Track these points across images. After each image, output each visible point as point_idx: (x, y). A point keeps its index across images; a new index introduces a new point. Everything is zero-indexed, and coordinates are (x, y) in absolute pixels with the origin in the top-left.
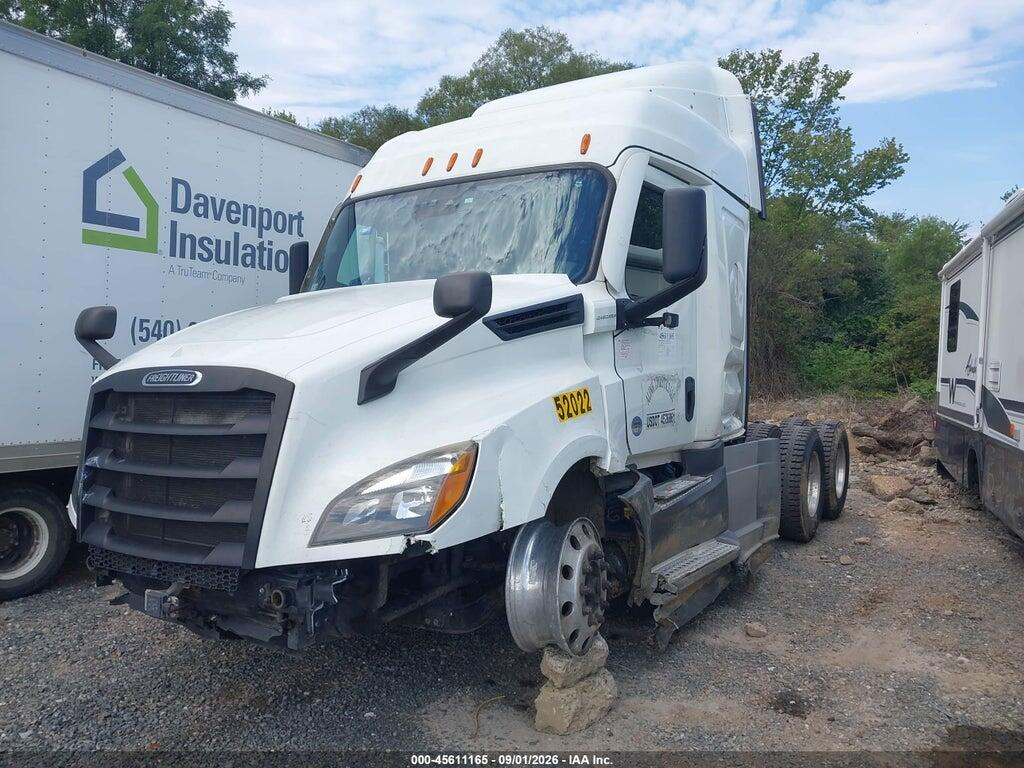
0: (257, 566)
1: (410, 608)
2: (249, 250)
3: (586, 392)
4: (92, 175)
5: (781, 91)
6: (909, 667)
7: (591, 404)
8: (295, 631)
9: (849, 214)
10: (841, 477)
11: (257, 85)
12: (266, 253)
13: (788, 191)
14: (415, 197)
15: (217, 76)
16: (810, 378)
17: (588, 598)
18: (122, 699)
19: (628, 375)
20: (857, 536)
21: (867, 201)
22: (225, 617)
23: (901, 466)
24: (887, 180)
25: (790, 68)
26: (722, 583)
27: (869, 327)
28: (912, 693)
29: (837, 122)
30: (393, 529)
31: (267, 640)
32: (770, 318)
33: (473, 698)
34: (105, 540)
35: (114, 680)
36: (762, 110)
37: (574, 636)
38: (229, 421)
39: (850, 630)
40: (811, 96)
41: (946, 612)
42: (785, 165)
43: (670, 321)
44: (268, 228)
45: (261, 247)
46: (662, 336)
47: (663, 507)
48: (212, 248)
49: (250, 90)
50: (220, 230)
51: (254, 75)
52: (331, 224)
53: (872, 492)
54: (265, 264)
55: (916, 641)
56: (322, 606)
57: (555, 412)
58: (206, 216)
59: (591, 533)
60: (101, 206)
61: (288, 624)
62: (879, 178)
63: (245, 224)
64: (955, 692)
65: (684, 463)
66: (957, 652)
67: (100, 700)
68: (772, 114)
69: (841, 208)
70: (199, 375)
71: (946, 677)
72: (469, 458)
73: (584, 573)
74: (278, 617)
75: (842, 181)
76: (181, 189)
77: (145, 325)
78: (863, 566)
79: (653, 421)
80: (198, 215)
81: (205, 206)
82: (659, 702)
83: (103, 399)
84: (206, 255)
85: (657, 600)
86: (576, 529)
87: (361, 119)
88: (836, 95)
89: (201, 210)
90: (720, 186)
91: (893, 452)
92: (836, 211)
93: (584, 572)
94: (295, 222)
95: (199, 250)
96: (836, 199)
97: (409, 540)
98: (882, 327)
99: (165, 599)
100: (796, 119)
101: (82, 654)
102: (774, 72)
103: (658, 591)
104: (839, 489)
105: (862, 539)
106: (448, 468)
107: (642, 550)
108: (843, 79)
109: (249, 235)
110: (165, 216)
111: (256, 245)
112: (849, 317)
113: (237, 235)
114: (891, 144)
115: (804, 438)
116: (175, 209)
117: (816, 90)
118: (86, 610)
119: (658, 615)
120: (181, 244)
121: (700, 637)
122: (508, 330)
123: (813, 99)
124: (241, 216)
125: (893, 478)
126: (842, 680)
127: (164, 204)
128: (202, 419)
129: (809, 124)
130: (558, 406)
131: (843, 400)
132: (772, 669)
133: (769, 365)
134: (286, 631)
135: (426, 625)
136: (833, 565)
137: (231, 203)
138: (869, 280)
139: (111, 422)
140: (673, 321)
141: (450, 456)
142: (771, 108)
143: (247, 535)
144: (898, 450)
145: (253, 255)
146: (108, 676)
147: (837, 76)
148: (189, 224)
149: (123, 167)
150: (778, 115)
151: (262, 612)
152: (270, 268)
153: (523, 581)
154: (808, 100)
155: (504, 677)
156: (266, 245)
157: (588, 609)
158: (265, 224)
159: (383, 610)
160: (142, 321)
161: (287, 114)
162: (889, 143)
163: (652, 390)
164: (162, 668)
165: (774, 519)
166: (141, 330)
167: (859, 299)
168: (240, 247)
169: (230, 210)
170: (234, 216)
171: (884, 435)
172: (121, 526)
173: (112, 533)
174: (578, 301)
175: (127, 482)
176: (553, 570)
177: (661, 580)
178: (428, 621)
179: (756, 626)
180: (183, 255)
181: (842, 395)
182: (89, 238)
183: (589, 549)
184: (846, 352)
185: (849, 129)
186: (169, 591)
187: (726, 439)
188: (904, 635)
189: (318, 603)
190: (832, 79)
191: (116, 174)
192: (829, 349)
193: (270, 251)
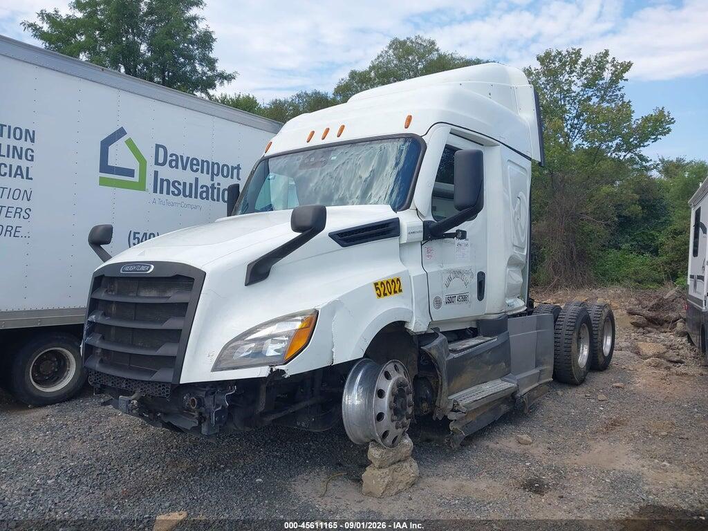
0: (181, 383)
1: (283, 414)
2: (205, 189)
3: (398, 280)
4: (106, 144)
5: (581, 76)
6: (626, 467)
7: (402, 288)
8: (206, 423)
9: (632, 160)
10: (608, 342)
11: (229, 78)
12: (216, 191)
13: (586, 145)
14: (301, 156)
15: (204, 73)
16: (603, 275)
17: (396, 411)
18: (110, 464)
19: (432, 269)
20: (616, 382)
21: (644, 151)
22: (166, 414)
23: (662, 336)
24: (659, 137)
25: (588, 60)
26: (504, 408)
27: (653, 239)
28: (623, 482)
29: (622, 97)
30: (262, 362)
31: (189, 429)
32: (574, 232)
33: (326, 473)
34: (97, 365)
35: (106, 454)
36: (568, 90)
37: (385, 435)
38: (168, 294)
39: (591, 442)
40: (603, 79)
41: (662, 434)
42: (584, 127)
43: (460, 235)
44: (217, 175)
45: (213, 187)
46: (459, 244)
47: (456, 355)
48: (181, 187)
49: (225, 82)
50: (187, 176)
51: (228, 72)
52: (252, 173)
53: (638, 353)
54: (215, 198)
55: (636, 451)
56: (220, 408)
57: (374, 293)
58: (177, 168)
59: (402, 370)
60: (111, 163)
61: (202, 418)
62: (653, 135)
63: (202, 172)
64: (654, 484)
65: (479, 328)
66: (663, 458)
67: (96, 465)
68: (575, 92)
69: (625, 156)
70: (153, 266)
71: (650, 474)
72: (312, 320)
73: (393, 395)
74: (196, 414)
75: (625, 139)
76: (161, 151)
77: (137, 236)
78: (614, 402)
79: (450, 300)
80: (172, 167)
81: (176, 161)
82: (448, 481)
83: (100, 281)
84: (176, 192)
85: (452, 416)
86: (389, 367)
87: (297, 100)
88: (622, 78)
89: (174, 163)
90: (507, 146)
91: (657, 327)
92: (621, 158)
93: (392, 393)
94: (235, 171)
95: (172, 189)
96: (620, 151)
97: (272, 369)
98: (662, 239)
99: (130, 401)
100: (592, 95)
101: (90, 437)
102: (577, 64)
103: (453, 410)
104: (606, 350)
105: (618, 384)
106: (298, 325)
107: (440, 383)
108: (627, 67)
109: (205, 179)
110: (151, 168)
111: (209, 186)
112: (638, 232)
113: (197, 179)
114: (662, 112)
115: (575, 315)
116: (157, 163)
117: (607, 75)
118: (96, 412)
119: (452, 426)
120: (160, 185)
121: (487, 443)
122: (346, 240)
123: (605, 81)
124: (200, 167)
125: (654, 344)
126: (576, 474)
127: (150, 160)
128: (154, 293)
129: (602, 99)
130: (377, 289)
131: (625, 290)
132: (528, 464)
133: (573, 264)
134: (200, 423)
135: (297, 426)
136: (593, 401)
137: (193, 159)
138: (654, 206)
139: (103, 294)
140: (463, 235)
141: (300, 318)
142: (574, 88)
143: (176, 363)
144: (662, 325)
145: (207, 192)
146: (104, 451)
147: (622, 65)
148: (166, 173)
149: (125, 138)
150: (579, 93)
151: (186, 412)
152: (218, 200)
153: (353, 399)
154: (601, 82)
155: (349, 462)
156: (216, 186)
157: (395, 418)
158: (216, 172)
159: (263, 414)
160: (135, 233)
161: (251, 96)
162: (659, 111)
163: (450, 279)
164: (137, 448)
165: (549, 368)
166: (134, 239)
167: (646, 219)
168: (199, 186)
169: (192, 164)
170: (195, 168)
171: (652, 314)
172: (108, 357)
173: (101, 361)
174: (396, 222)
175: (113, 332)
176: (371, 392)
177: (456, 403)
178: (298, 424)
179: (525, 437)
180: (161, 192)
181: (624, 286)
182: (103, 182)
183: (398, 380)
184: (631, 256)
185: (630, 102)
186: (133, 397)
187: (509, 314)
188: (631, 447)
189: (218, 406)
190: (619, 67)
191: (121, 142)
192: (619, 254)
193: (219, 189)
